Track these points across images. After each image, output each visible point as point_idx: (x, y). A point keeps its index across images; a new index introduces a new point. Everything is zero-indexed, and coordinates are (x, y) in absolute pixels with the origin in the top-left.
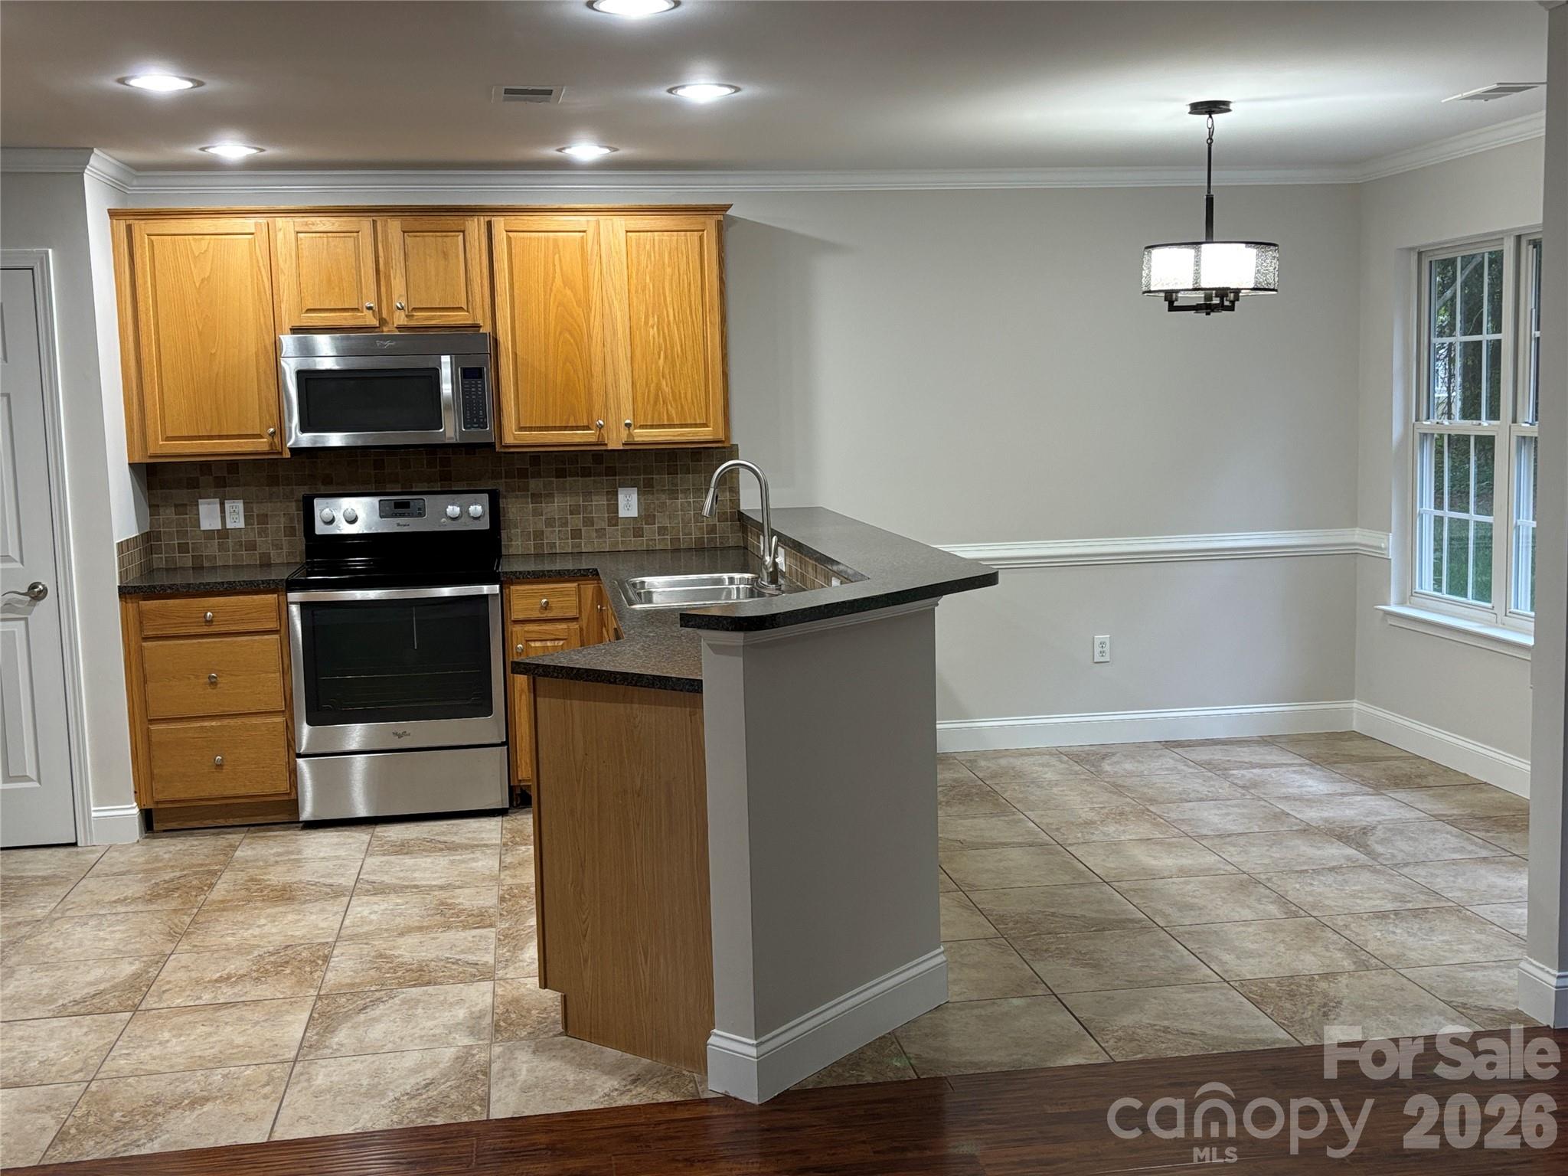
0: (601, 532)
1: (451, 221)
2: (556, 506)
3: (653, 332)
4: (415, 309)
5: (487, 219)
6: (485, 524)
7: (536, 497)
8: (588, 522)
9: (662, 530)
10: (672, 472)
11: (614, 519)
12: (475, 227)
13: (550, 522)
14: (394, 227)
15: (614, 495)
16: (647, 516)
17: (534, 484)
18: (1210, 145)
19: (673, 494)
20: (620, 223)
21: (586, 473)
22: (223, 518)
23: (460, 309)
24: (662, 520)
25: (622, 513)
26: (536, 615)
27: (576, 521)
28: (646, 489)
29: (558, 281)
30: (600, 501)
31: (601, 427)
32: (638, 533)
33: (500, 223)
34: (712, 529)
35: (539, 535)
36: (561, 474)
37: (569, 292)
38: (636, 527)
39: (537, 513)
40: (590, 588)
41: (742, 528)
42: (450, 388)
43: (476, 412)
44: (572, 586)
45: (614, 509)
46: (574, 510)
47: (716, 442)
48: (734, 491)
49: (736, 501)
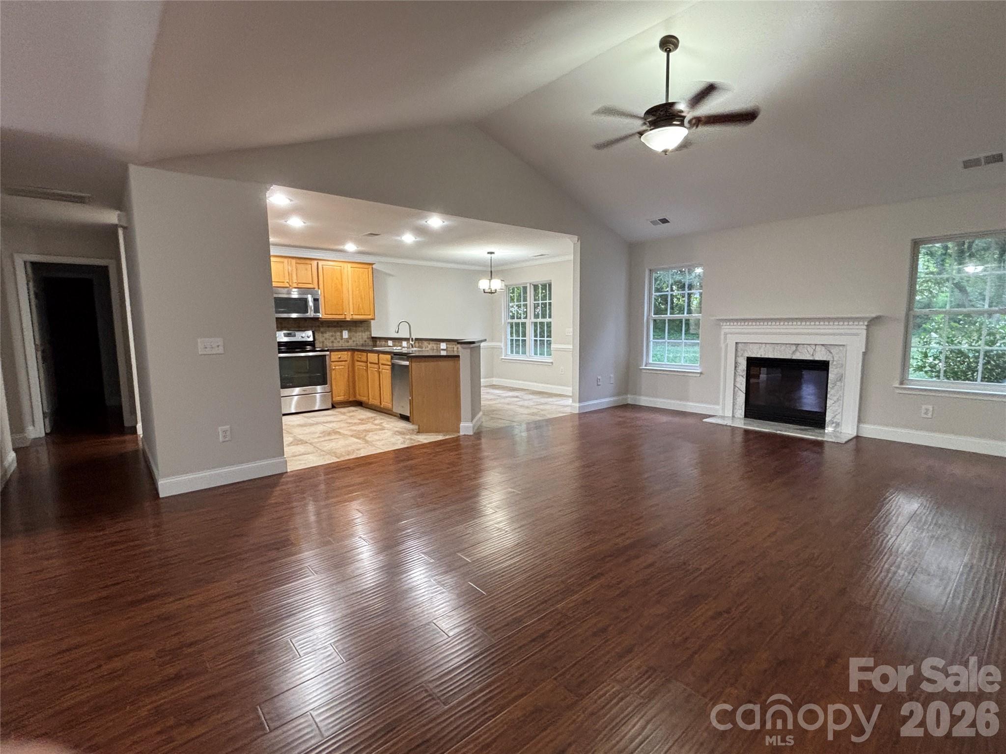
0: (339, 342)
1: (308, 262)
2: (327, 335)
3: (358, 292)
5: (317, 261)
6: (311, 339)
7: (322, 333)
8: (336, 339)
9: (354, 341)
10: (356, 327)
11: (342, 338)
12: (314, 263)
13: (326, 339)
14: (294, 261)
15: (341, 332)
16: (350, 338)
17: (322, 329)
19: (356, 332)
20: (349, 265)
21: (335, 327)
24: (354, 339)
25: (344, 337)
26: (337, 359)
27: (332, 339)
28: (350, 331)
29: (335, 278)
30: (338, 334)
31: (345, 315)
32: (348, 342)
33: (321, 263)
34: (365, 341)
35: (323, 342)
36: (328, 327)
37: (337, 281)
38: (347, 340)
39: (324, 336)
40: (349, 353)
41: (373, 341)
42: (311, 303)
43: (317, 310)
44: (346, 353)
45: (342, 336)
46: (332, 336)
47: (372, 319)
48: (371, 332)
49: (371, 335)
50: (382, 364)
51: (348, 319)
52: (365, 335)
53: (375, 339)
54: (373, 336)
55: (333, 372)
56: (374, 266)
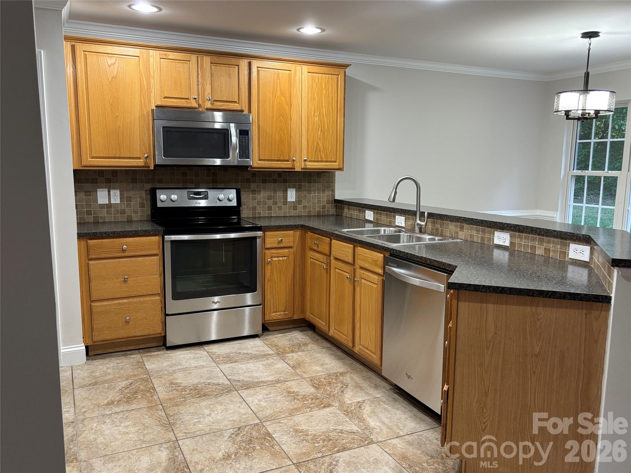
0: (280, 208)
1: (233, 61)
2: (262, 195)
3: (317, 119)
4: (215, 101)
5: (249, 61)
6: (234, 203)
7: (254, 192)
8: (275, 203)
9: (305, 207)
10: (309, 182)
11: (285, 202)
12: (244, 63)
13: (259, 203)
14: (207, 60)
15: (286, 191)
16: (299, 201)
17: (253, 186)
18: (589, 51)
19: (309, 191)
20: (305, 68)
21: (275, 181)
22: (109, 199)
23: (235, 102)
24: (305, 203)
25: (289, 199)
26: (276, 245)
27: (270, 203)
28: (299, 189)
29: (279, 93)
30: (280, 194)
31: (294, 161)
32: (295, 208)
33: (256, 64)
34: (324, 207)
35: (254, 209)
36: (264, 181)
37: (283, 98)
38: (294, 205)
39: (254, 199)
40: (298, 233)
41: (336, 207)
42: (234, 139)
43: (245, 151)
44: (291, 232)
45: (286, 197)
46: (269, 198)
47: (339, 169)
48: (333, 191)
49: (333, 196)
50: (362, 268)
51: (298, 169)
52: (324, 197)
53: (340, 204)
54: (336, 198)
55: (268, 269)
56: (348, 70)
